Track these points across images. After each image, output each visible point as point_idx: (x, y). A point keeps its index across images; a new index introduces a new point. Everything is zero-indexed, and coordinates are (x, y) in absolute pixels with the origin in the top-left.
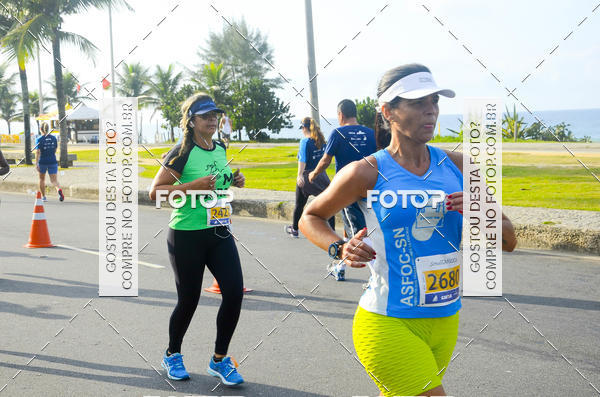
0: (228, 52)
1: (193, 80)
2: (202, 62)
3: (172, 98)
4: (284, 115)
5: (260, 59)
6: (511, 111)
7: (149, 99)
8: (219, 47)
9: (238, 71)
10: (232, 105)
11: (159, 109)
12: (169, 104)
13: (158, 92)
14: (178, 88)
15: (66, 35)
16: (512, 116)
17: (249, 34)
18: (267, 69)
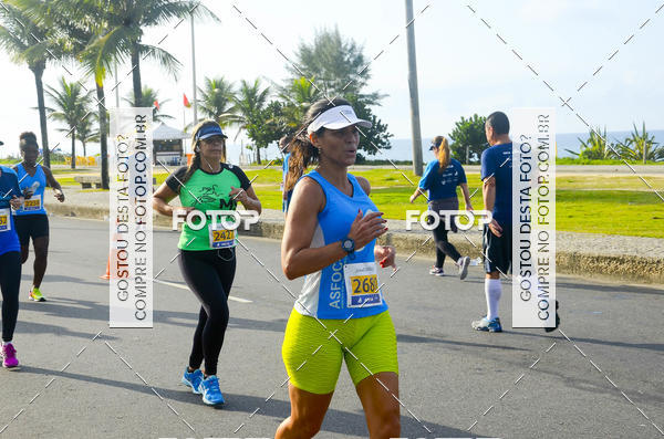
0: (320, 66)
1: (282, 96)
2: (291, 77)
3: (258, 117)
4: (381, 135)
5: (355, 72)
6: (640, 129)
7: (233, 117)
8: (310, 60)
9: (330, 87)
11: (244, 128)
12: (255, 123)
13: (243, 110)
14: (265, 106)
15: (146, 48)
16: (641, 135)
17: (343, 46)
18: (363, 84)
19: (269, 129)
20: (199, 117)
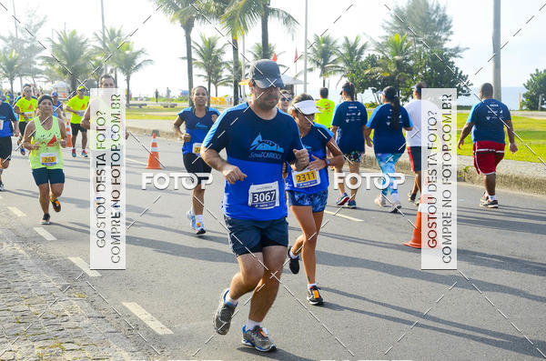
1: (377, 50)
2: (388, 34)
3: (357, 66)
4: (462, 84)
7: (336, 67)
8: (402, 20)
9: (419, 42)
10: (412, 74)
11: (345, 76)
12: (354, 72)
13: (345, 61)
14: (363, 58)
15: (273, 10)
17: (430, 7)
18: (446, 39)
19: (366, 78)
20: (309, 66)
